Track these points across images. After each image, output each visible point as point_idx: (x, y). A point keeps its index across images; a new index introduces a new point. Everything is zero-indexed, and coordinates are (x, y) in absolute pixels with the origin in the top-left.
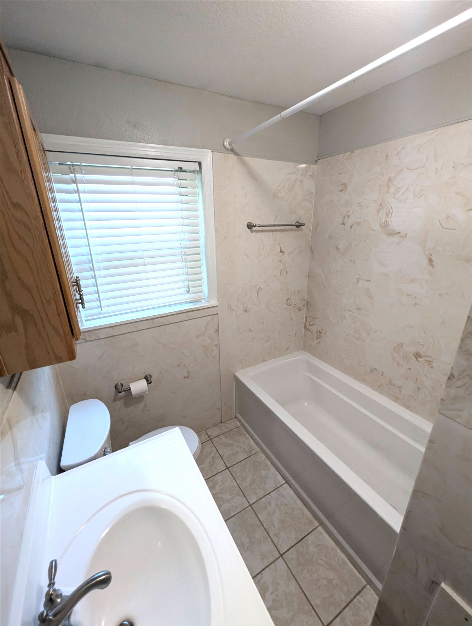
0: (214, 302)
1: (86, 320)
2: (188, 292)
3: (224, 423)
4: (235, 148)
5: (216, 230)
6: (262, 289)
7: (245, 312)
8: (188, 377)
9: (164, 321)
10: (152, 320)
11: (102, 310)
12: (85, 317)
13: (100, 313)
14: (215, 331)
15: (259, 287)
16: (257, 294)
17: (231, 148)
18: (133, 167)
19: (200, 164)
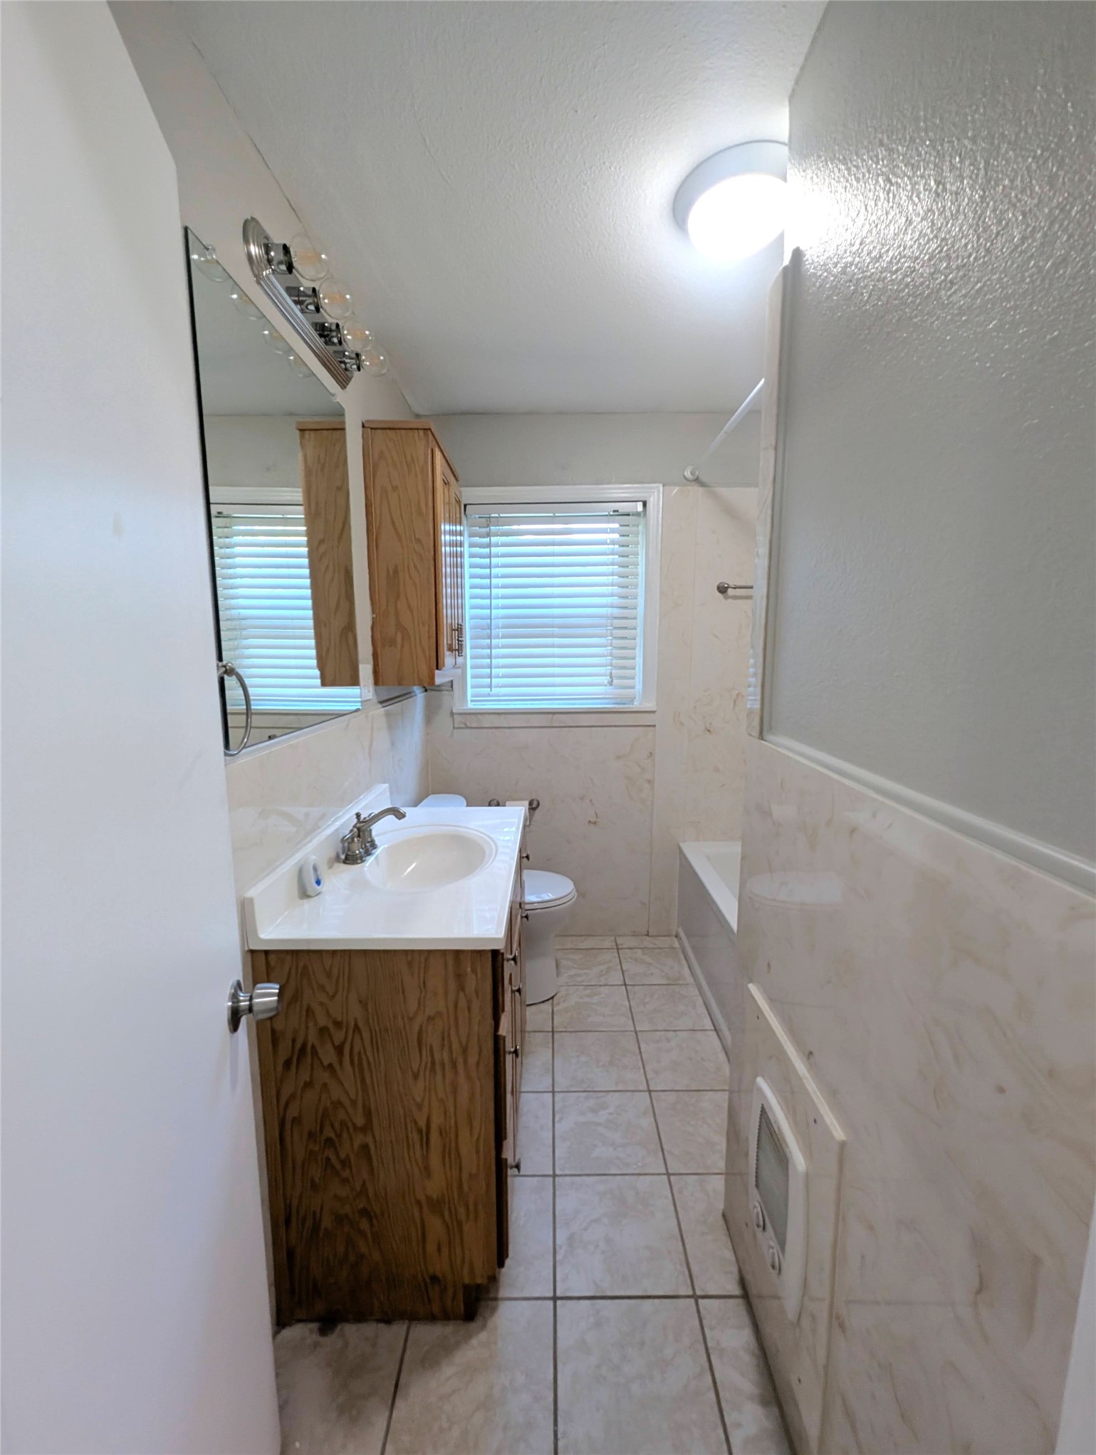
0: (650, 705)
1: (472, 701)
2: (611, 683)
3: (651, 936)
4: (703, 478)
5: (662, 593)
6: (743, 696)
7: (708, 733)
8: (595, 823)
9: (568, 720)
10: (551, 716)
11: (491, 690)
12: (473, 696)
13: (489, 695)
14: (649, 755)
15: (737, 692)
16: (732, 705)
17: (696, 477)
18: (556, 515)
19: (645, 504)
